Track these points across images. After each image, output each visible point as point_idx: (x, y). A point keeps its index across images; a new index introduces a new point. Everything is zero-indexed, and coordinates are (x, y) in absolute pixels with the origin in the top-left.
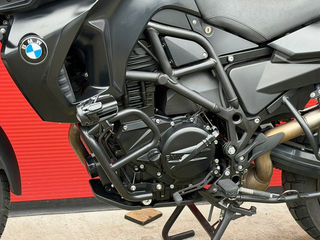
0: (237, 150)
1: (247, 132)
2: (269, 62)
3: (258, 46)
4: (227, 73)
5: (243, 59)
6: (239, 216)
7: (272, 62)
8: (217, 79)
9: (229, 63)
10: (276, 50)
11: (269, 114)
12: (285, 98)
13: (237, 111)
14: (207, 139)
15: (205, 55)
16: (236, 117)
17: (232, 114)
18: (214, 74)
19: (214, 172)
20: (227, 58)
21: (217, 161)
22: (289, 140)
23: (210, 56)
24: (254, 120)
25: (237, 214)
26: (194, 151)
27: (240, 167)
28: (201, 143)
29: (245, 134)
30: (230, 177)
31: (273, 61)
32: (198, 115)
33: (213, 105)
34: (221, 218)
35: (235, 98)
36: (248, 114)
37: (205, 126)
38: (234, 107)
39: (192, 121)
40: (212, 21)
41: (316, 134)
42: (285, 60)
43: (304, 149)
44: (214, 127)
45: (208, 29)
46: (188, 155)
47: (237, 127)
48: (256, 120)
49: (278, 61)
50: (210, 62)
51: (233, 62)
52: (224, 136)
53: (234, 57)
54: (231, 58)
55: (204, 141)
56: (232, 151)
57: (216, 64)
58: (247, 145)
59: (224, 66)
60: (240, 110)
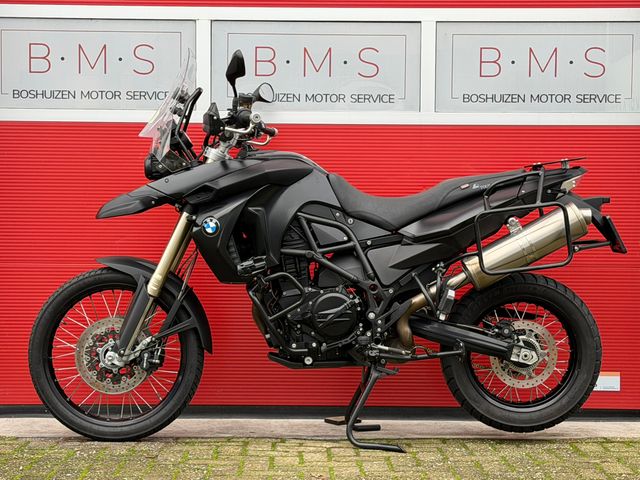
0: (377, 316)
1: (383, 301)
5: (379, 243)
8: (358, 258)
9: (368, 246)
11: (401, 286)
12: (413, 274)
13: (374, 283)
15: (346, 238)
17: (370, 285)
18: (355, 253)
20: (366, 242)
21: (361, 325)
23: (350, 240)
24: (388, 290)
27: (379, 330)
29: (382, 303)
30: (371, 338)
35: (371, 272)
36: (383, 286)
37: (348, 295)
38: (372, 279)
39: (337, 290)
40: (353, 214)
42: (410, 242)
44: (357, 297)
45: (351, 221)
47: (375, 296)
50: (351, 244)
51: (372, 245)
52: (365, 305)
53: (372, 242)
54: (369, 243)
56: (372, 316)
57: (356, 246)
58: (386, 311)
59: (362, 248)
60: (376, 282)
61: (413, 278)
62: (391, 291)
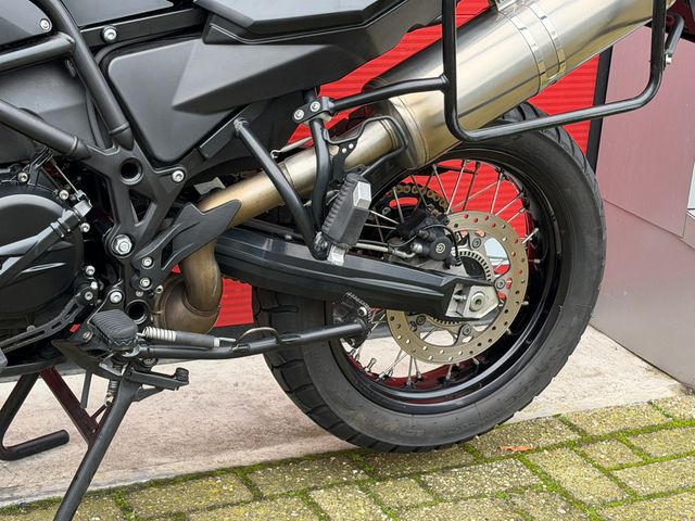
0: (136, 246)
1: (156, 202)
2: (198, 42)
3: (172, 5)
4: (103, 67)
6: (150, 393)
7: (206, 43)
8: (80, 81)
9: (107, 43)
10: (214, 13)
11: (205, 159)
12: (238, 124)
13: (130, 154)
14: (62, 220)
15: (46, 26)
16: (129, 168)
17: (119, 161)
18: (71, 69)
19: (83, 295)
20: (101, 33)
21: (90, 270)
22: (256, 218)
23: (58, 27)
24: (171, 173)
25: (145, 387)
26: (31, 249)
27: (145, 282)
28: (48, 231)
29: (153, 208)
30: (122, 305)
31: (208, 38)
32: (37, 166)
33: (72, 142)
34: (111, 399)
35: (123, 125)
36: (156, 162)
37: (56, 191)
38: (124, 146)
39: (24, 180)
41: (309, 203)
42: (234, 36)
43: (289, 237)
44: (80, 194)
46: (17, 259)
47: (132, 191)
48: (175, 174)
49: (219, 38)
50: (59, 42)
51: (116, 41)
52: (102, 215)
53: (118, 29)
54: (110, 34)
55: (55, 225)
56: (123, 245)
57: (73, 46)
58: (159, 232)
59: (94, 51)
60: (137, 153)
61: (238, 137)
62: (178, 176)
